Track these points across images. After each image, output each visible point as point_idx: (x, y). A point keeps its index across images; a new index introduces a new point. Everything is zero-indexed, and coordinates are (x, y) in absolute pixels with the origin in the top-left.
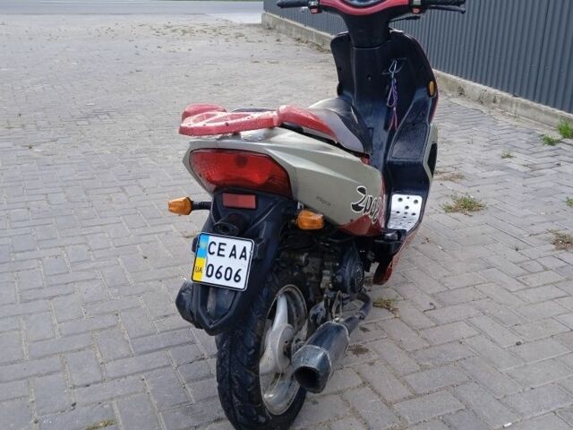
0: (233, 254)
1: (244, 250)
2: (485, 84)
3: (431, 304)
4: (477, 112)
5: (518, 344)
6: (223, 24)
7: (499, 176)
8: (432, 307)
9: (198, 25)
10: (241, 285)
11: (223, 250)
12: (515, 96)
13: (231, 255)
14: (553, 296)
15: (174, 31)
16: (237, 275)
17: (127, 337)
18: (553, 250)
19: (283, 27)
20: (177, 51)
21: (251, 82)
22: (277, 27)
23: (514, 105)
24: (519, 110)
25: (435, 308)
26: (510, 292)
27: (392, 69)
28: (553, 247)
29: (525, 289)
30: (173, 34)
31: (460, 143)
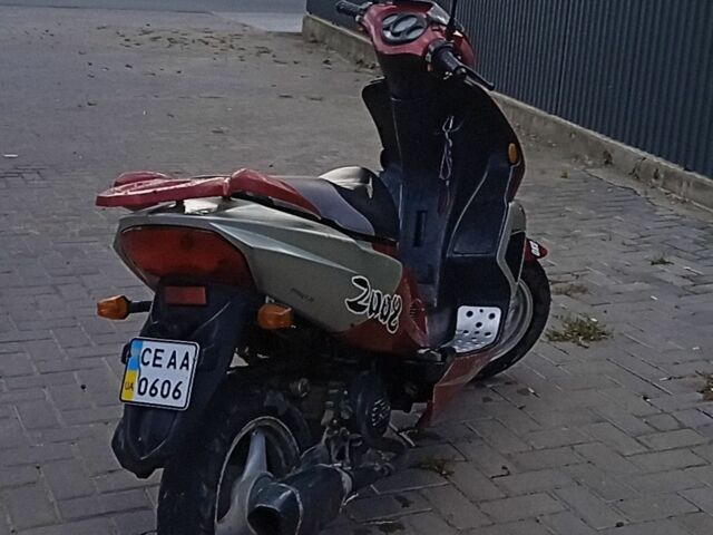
0: (172, 363)
1: (186, 357)
2: (643, 149)
3: (504, 468)
4: (628, 192)
5: (619, 525)
6: (238, 30)
7: (641, 291)
8: (505, 472)
9: (196, 30)
10: (181, 403)
11: (160, 358)
12: (686, 169)
13: (170, 364)
14: (684, 464)
15: (155, 39)
16: (176, 390)
17: (52, 499)
18: (699, 401)
19: (336, 41)
20: (158, 72)
21: (276, 128)
22: (327, 41)
23: (684, 184)
24: (691, 192)
25: (509, 474)
26: (623, 456)
27: (447, 127)
28: (701, 396)
29: (646, 453)
30: (154, 44)
31: (592, 238)
